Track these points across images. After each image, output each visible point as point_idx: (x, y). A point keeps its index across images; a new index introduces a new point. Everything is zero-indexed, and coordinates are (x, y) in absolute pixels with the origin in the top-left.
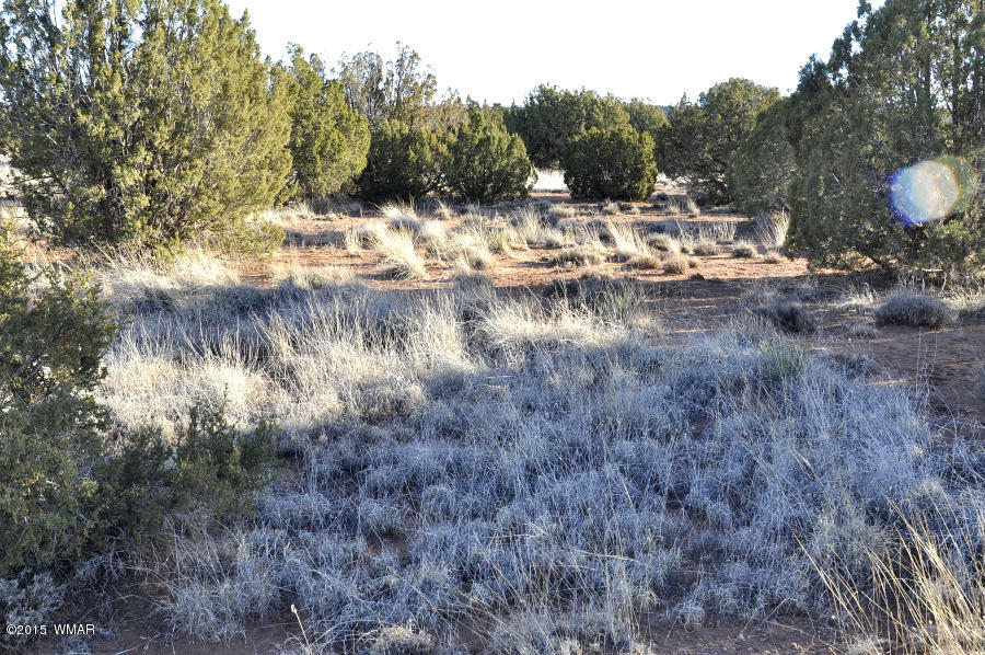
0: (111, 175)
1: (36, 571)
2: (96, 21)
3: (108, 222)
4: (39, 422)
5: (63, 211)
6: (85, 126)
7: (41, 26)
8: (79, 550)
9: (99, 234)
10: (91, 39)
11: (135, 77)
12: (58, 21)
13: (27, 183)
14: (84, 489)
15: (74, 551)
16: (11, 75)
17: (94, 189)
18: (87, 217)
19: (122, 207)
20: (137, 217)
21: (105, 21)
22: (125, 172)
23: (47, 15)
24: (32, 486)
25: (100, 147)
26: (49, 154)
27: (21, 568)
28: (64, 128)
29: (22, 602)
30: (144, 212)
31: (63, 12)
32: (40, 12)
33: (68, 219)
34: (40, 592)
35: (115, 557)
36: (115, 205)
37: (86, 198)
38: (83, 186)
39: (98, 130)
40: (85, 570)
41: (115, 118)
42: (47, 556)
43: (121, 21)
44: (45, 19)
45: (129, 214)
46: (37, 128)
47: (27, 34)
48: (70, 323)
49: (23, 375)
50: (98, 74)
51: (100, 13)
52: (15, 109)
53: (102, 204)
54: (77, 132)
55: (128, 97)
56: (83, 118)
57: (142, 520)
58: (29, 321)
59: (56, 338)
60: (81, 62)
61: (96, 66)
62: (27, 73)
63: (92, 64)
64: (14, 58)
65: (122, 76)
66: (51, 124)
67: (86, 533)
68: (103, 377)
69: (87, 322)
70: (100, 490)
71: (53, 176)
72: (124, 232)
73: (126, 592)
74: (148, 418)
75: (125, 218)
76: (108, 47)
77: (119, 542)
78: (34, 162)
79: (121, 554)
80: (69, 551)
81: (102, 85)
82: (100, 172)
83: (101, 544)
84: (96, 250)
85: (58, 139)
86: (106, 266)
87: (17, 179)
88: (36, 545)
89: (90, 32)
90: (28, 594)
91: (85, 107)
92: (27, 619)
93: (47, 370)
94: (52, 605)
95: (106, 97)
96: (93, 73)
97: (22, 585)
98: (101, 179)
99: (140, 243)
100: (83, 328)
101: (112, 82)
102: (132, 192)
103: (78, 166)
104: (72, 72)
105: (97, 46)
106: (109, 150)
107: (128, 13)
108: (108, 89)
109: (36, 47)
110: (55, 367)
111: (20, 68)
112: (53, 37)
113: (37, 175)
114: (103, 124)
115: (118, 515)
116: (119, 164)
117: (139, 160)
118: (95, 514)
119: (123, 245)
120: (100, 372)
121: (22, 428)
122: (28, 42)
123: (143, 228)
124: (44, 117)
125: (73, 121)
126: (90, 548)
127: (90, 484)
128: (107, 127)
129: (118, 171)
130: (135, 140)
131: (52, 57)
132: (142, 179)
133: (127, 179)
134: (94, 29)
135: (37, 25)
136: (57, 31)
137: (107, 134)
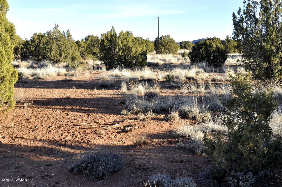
0: (270, 60)
1: (248, 171)
2: (269, 16)
3: (268, 74)
4: (253, 130)
5: (256, 70)
6: (264, 46)
7: (253, 18)
8: (260, 167)
9: (266, 77)
10: (267, 21)
11: (279, 32)
12: (258, 16)
13: (246, 62)
14: (264, 150)
15: (259, 167)
16: (244, 32)
17: (265, 64)
18: (263, 72)
19: (273, 69)
20: (277, 72)
21: (272, 15)
22: (275, 59)
23: (255, 15)
24: (249, 147)
25: (268, 52)
26: (253, 54)
27: (244, 170)
28: (258, 46)
29: (244, 179)
30: (279, 71)
31: (259, 14)
32: (252, 14)
33: (257, 72)
34: (249, 177)
35: (270, 171)
36: (271, 68)
37: (263, 66)
38: (262, 63)
39: (267, 47)
40: (261, 173)
41: (273, 43)
42: (251, 167)
43: (276, 15)
44: (254, 16)
45: (275, 71)
46: (250, 46)
47: (249, 20)
48: (264, 103)
49: (249, 116)
50: (268, 31)
51: (270, 14)
52: (244, 41)
53: (267, 68)
54: (261, 47)
55: (277, 37)
56: (263, 44)
57: (279, 162)
58: (253, 101)
59: (260, 106)
60: (264, 28)
61: (268, 29)
62: (248, 31)
63: (267, 28)
64: (245, 27)
65: (276, 31)
66: (254, 45)
67: (263, 163)
68: (271, 119)
69: (269, 103)
70: (268, 151)
71: (254, 60)
72: (273, 76)
73: (272, 182)
74: (279, 132)
75: (274, 72)
76: (272, 23)
77: (271, 167)
78: (249, 56)
79: (272, 171)
80: (258, 167)
81: (270, 34)
82: (267, 59)
83: (266, 167)
84: (264, 81)
85: (256, 49)
86: (267, 86)
87: (243, 60)
88: (249, 164)
89: (267, 19)
90: (246, 177)
91: (264, 40)
92: (245, 184)
93: (256, 115)
94: (252, 182)
95: (271, 37)
96: (267, 31)
97: (244, 174)
98: (267, 61)
99: (277, 80)
100: (268, 104)
101: (273, 33)
102: (276, 65)
103: (261, 57)
104: (261, 31)
105: (269, 23)
106: (270, 53)
107: (278, 13)
108: (271, 35)
109: (251, 24)
110: (258, 114)
111: (247, 30)
112: (256, 21)
113: (249, 59)
114: (269, 45)
115: (272, 159)
116: (273, 57)
117: (279, 56)
118: (266, 158)
119: (272, 80)
120: (270, 117)
121: (249, 131)
122: (249, 22)
123: (279, 76)
124: (252, 43)
125: (260, 44)
126: (263, 167)
127: (266, 149)
128: (270, 46)
129: (273, 59)
130: (278, 50)
131: (255, 26)
132: (279, 61)
133: (275, 61)
134: (268, 18)
135: (252, 18)
136: (258, 19)
137: (270, 48)
